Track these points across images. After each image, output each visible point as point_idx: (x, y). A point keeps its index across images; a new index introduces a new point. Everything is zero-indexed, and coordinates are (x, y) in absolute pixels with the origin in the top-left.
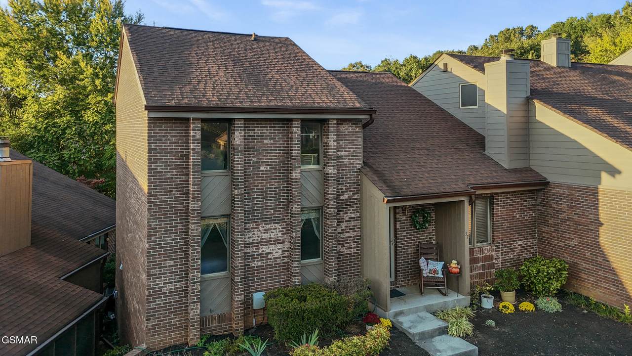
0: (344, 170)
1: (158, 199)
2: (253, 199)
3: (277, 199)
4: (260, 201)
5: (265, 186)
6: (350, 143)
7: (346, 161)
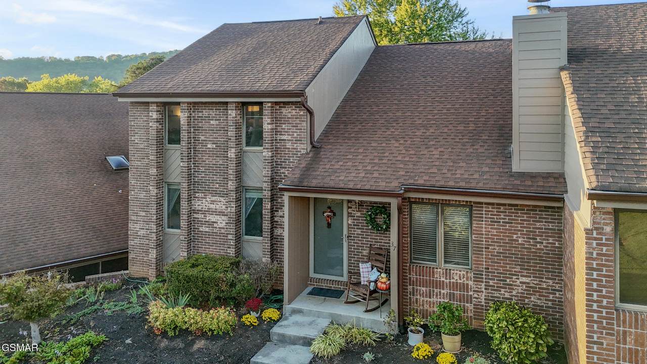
0: (287, 154)
1: (135, 163)
2: (201, 172)
3: (222, 175)
4: (207, 175)
5: (211, 162)
6: (293, 126)
7: (289, 145)
